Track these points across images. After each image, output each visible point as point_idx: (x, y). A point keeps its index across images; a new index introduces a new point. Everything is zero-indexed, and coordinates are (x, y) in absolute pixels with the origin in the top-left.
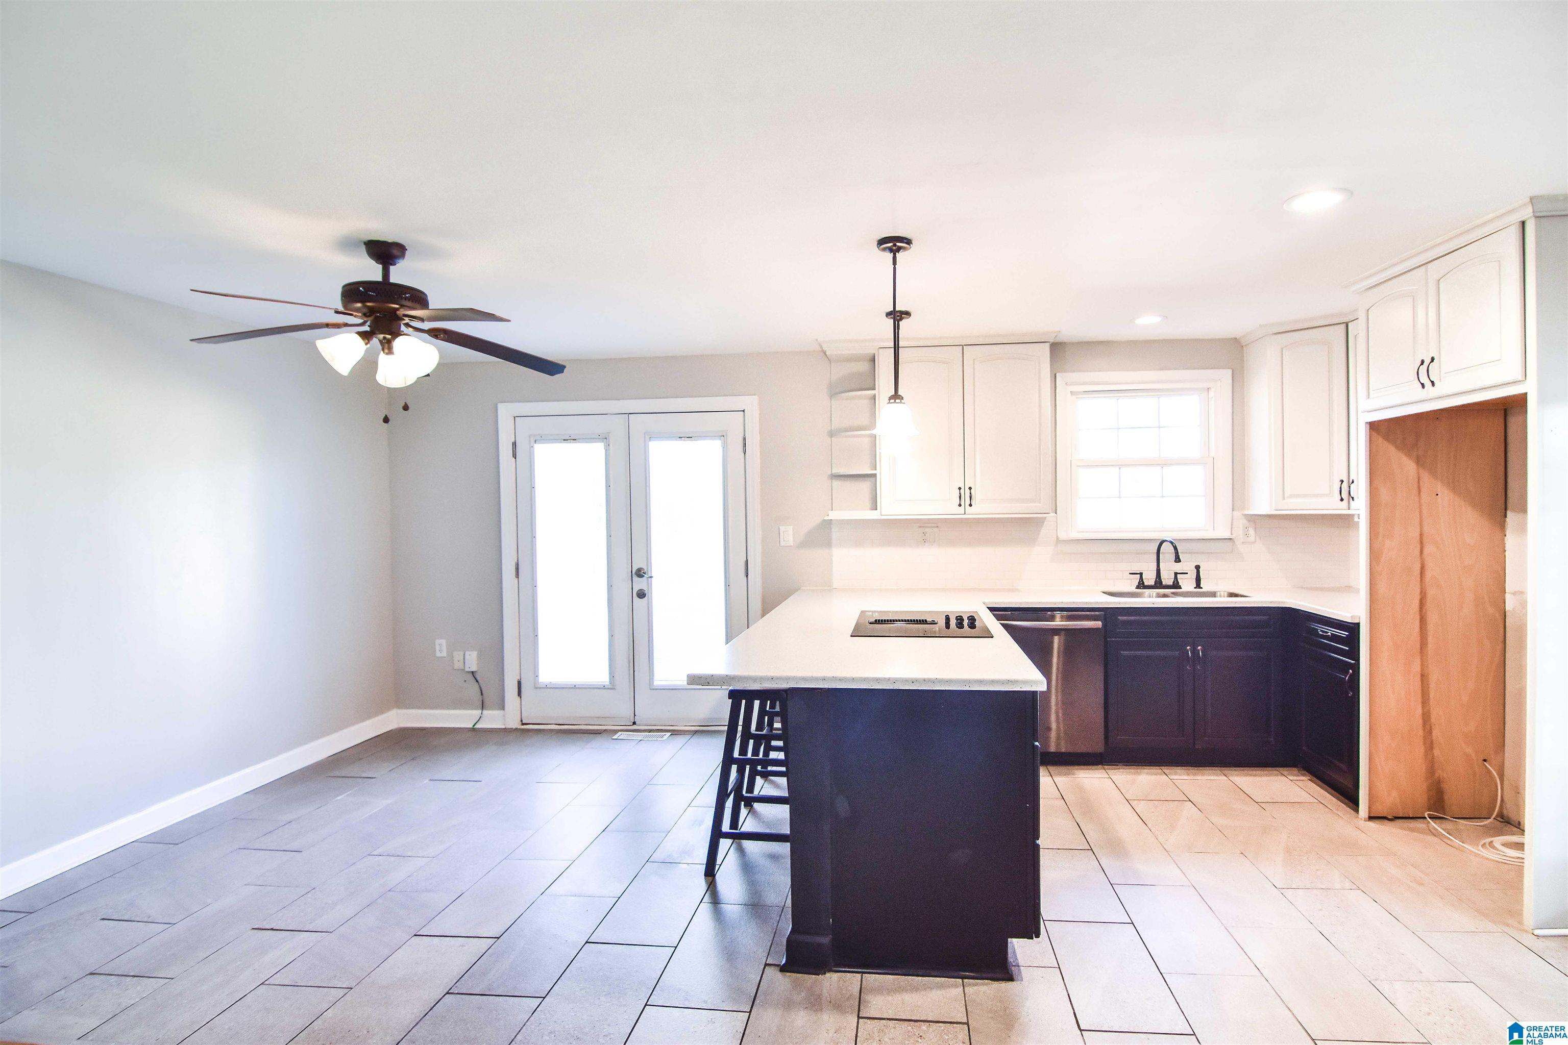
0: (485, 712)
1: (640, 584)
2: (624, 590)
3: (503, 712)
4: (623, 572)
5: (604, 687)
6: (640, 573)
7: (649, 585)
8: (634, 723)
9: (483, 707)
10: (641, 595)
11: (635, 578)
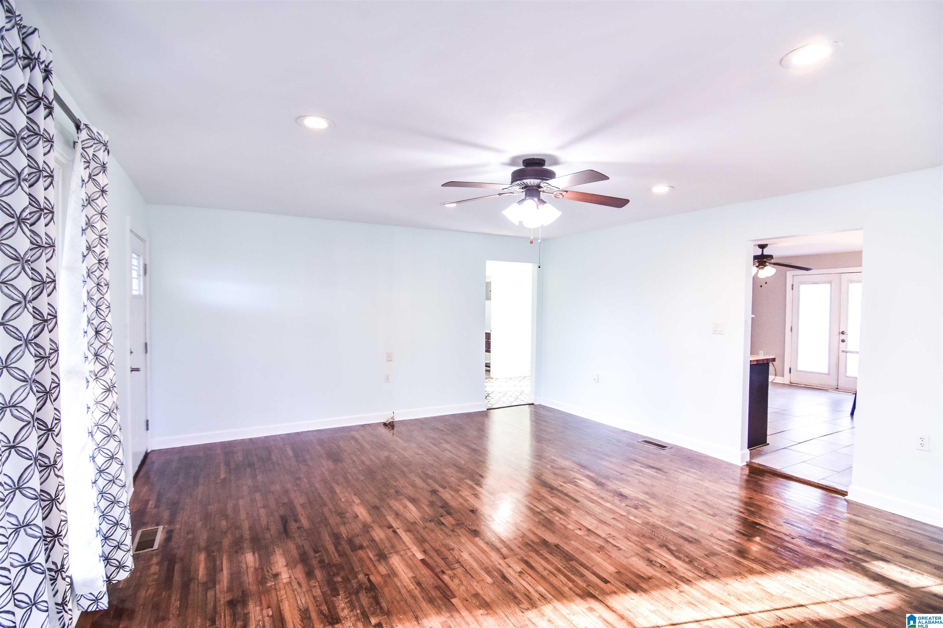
0: (776, 377)
1: (842, 337)
2: (836, 338)
3: (782, 378)
4: (836, 331)
5: (825, 374)
6: (843, 333)
7: (847, 337)
8: (837, 389)
9: (776, 375)
10: (843, 341)
11: (841, 335)
